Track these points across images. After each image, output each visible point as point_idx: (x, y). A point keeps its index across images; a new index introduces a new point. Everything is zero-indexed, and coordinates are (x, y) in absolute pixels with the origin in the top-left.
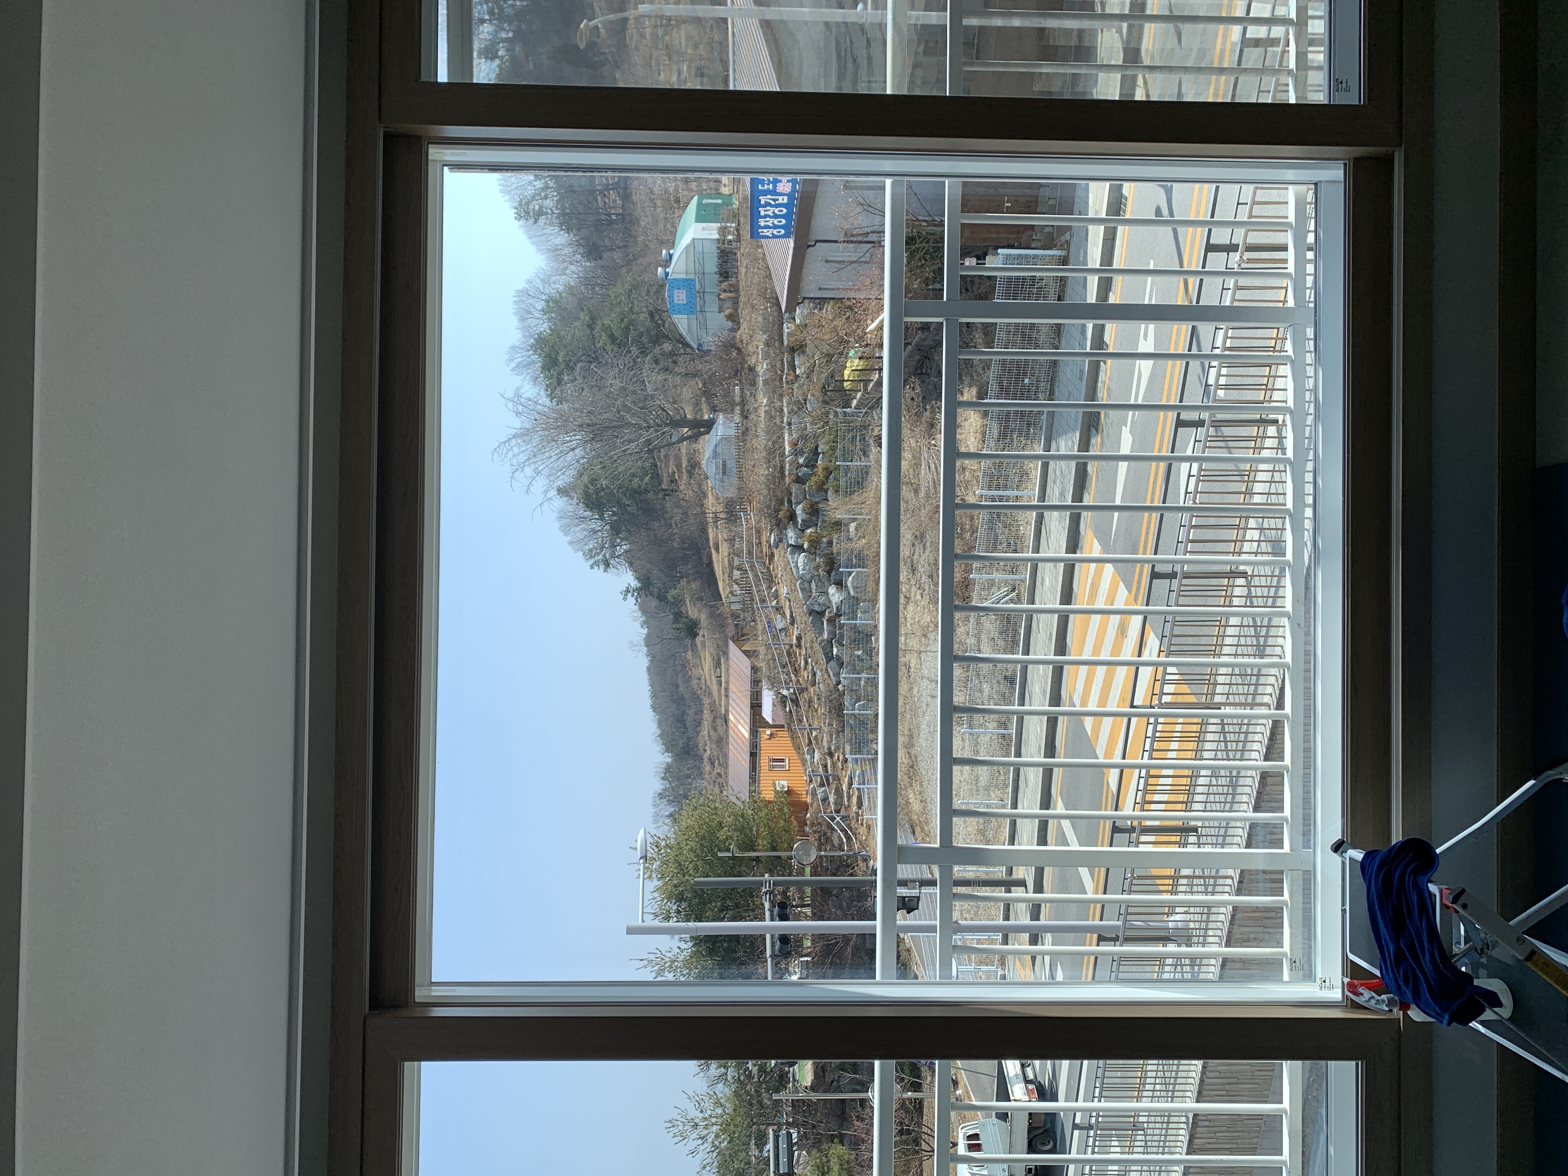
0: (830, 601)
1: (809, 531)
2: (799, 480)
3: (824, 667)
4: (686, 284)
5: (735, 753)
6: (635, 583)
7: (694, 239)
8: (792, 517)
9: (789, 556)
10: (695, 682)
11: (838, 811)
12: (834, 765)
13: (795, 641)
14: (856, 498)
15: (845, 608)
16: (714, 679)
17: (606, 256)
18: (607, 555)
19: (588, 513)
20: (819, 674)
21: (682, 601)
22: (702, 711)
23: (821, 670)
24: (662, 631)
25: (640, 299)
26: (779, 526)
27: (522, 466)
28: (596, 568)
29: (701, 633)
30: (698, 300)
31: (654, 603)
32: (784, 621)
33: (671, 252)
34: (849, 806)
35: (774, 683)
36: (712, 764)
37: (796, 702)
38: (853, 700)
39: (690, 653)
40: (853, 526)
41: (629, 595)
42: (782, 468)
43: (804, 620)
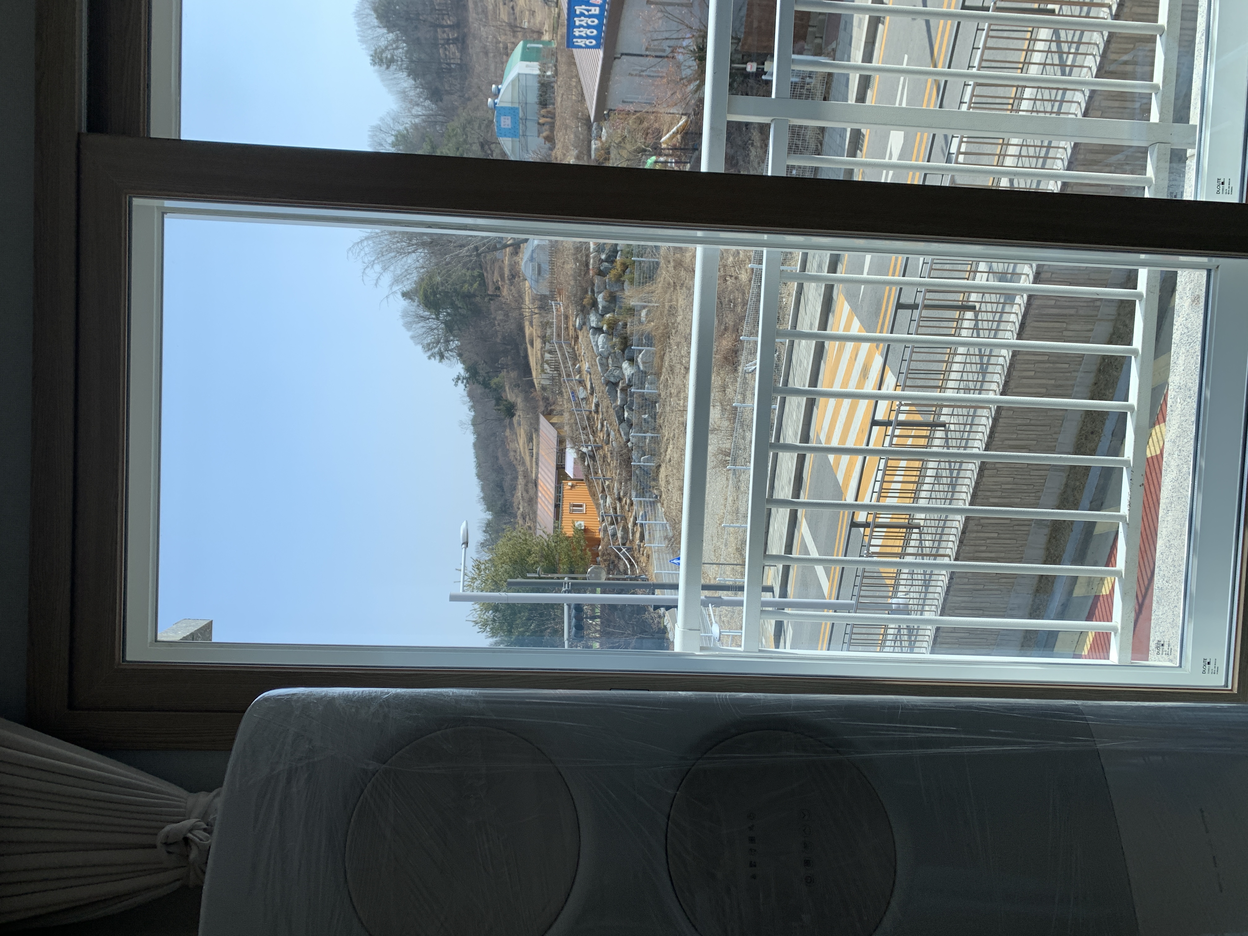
0: (623, 374)
1: (608, 316)
2: (601, 273)
3: (617, 428)
4: (512, 112)
5: (543, 505)
6: (463, 373)
7: (519, 74)
8: (594, 304)
9: (591, 336)
10: (512, 454)
11: (624, 544)
12: (622, 508)
13: (593, 408)
14: (647, 288)
15: (635, 380)
16: (527, 452)
17: (446, 98)
18: (442, 349)
19: (427, 313)
20: (612, 433)
21: (502, 387)
22: (517, 478)
23: (614, 430)
24: (486, 413)
25: (473, 132)
26: (584, 311)
27: (373, 263)
28: (433, 359)
29: (518, 413)
30: (521, 125)
31: (479, 390)
32: (585, 392)
33: (500, 86)
34: (633, 540)
35: (576, 442)
36: (524, 519)
37: (593, 457)
38: (640, 455)
39: (508, 430)
40: (644, 313)
41: (460, 382)
42: (587, 265)
43: (601, 389)
